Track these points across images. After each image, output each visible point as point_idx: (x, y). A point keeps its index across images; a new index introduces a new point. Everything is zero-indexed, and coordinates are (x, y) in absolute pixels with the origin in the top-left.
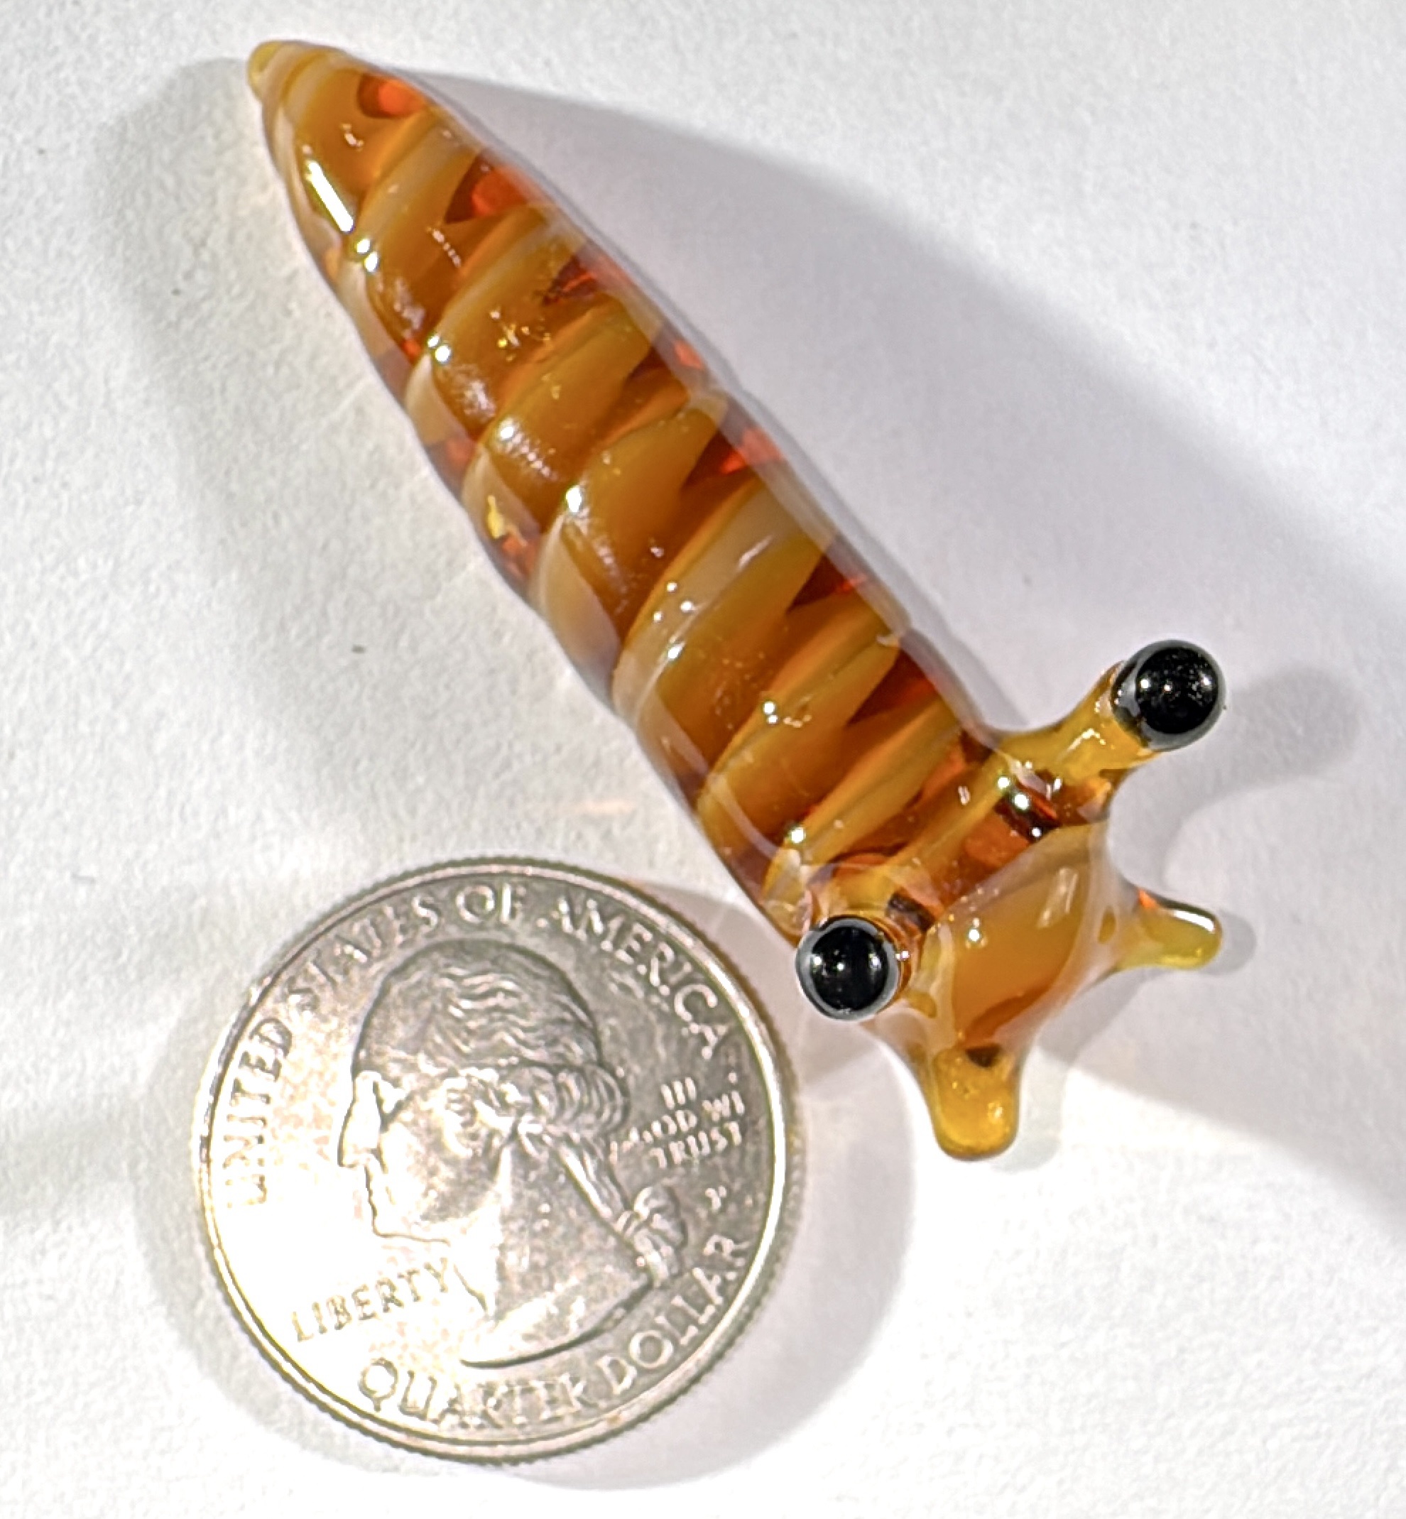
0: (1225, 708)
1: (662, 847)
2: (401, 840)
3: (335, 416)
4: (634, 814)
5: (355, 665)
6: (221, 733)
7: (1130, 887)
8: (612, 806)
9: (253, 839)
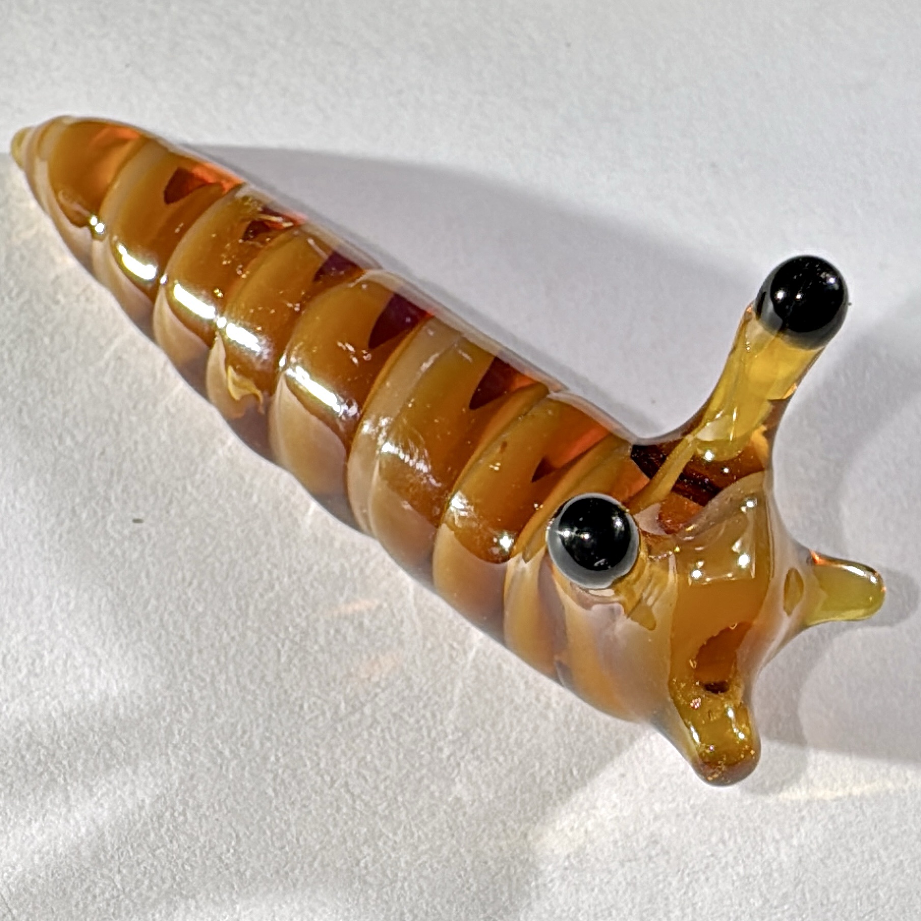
0: (850, 304)
1: (406, 628)
2: (190, 655)
3: (102, 364)
4: (380, 607)
5: (138, 533)
6: (32, 597)
7: (800, 548)
8: (361, 605)
9: (65, 672)
